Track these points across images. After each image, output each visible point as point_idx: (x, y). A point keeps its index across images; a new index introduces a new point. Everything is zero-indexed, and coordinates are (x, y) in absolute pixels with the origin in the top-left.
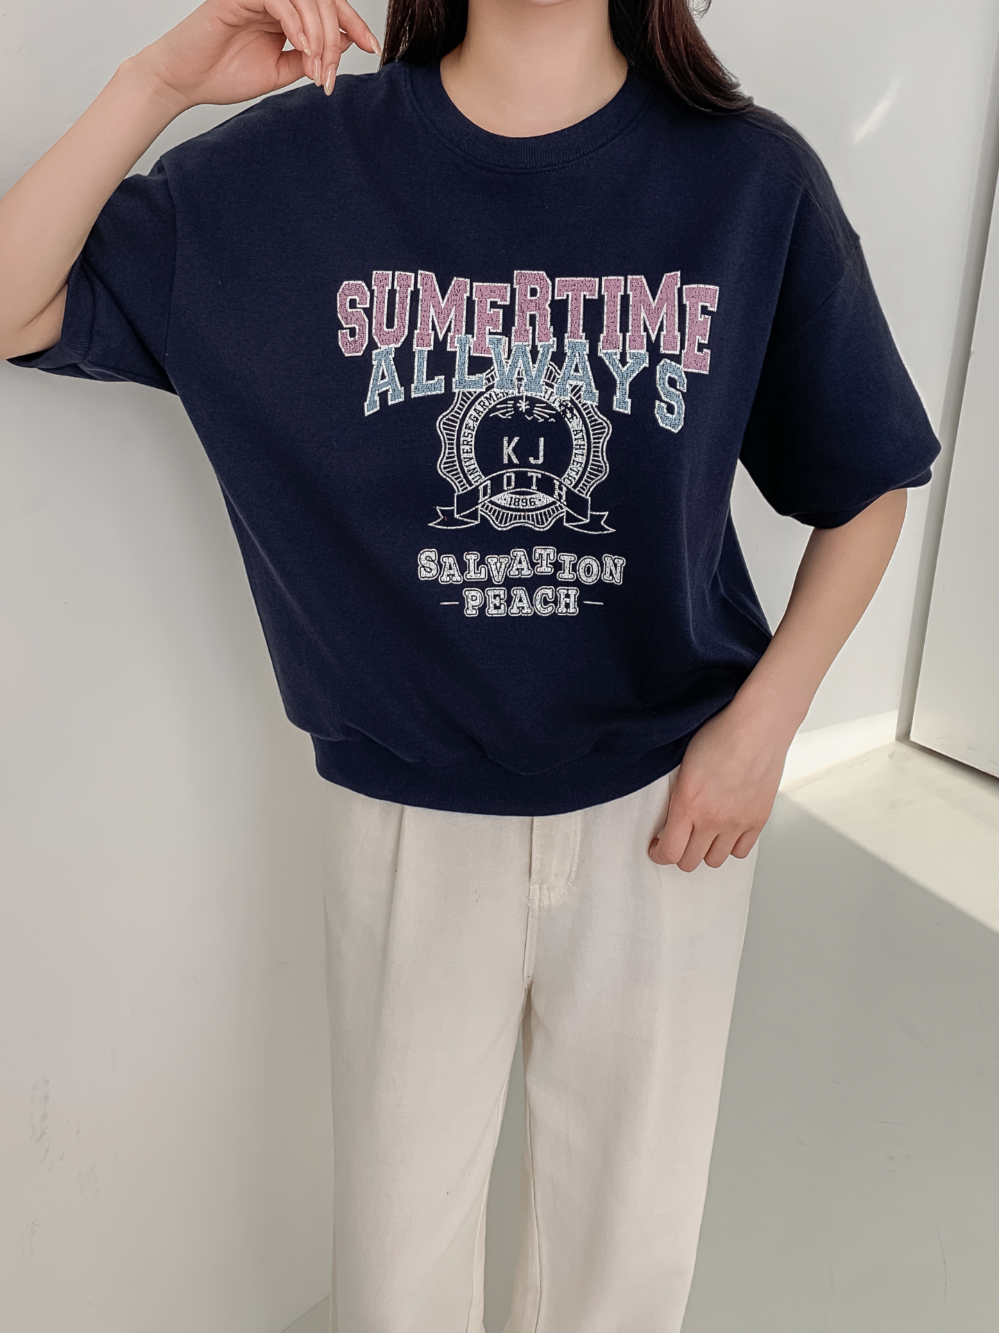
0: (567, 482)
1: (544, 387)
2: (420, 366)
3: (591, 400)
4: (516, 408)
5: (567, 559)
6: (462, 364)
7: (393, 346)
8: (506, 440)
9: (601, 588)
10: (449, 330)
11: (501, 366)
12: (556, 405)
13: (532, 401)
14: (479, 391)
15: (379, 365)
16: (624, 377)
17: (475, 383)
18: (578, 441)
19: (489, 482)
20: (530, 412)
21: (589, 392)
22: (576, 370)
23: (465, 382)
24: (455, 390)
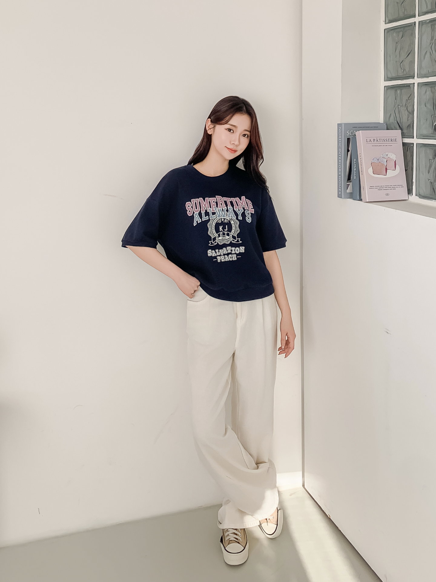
0: (232, 234)
1: (226, 216)
2: (203, 215)
3: (235, 218)
6: (210, 214)
7: (198, 212)
9: (240, 254)
10: (207, 208)
11: (217, 213)
12: (229, 219)
13: (224, 219)
14: (215, 218)
15: (195, 216)
16: (240, 213)
17: (214, 217)
18: (233, 226)
19: (218, 235)
21: (234, 216)
22: (231, 213)
23: (212, 217)
24: (210, 218)
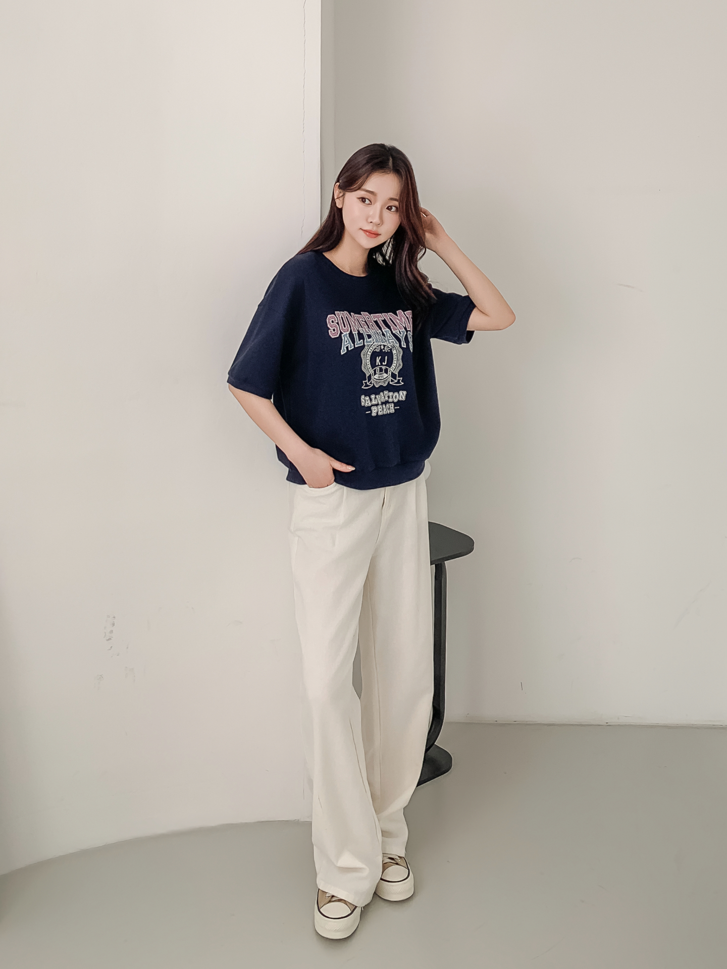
4: (380, 348)
5: (391, 394)
8: (377, 357)
20: (384, 349)
